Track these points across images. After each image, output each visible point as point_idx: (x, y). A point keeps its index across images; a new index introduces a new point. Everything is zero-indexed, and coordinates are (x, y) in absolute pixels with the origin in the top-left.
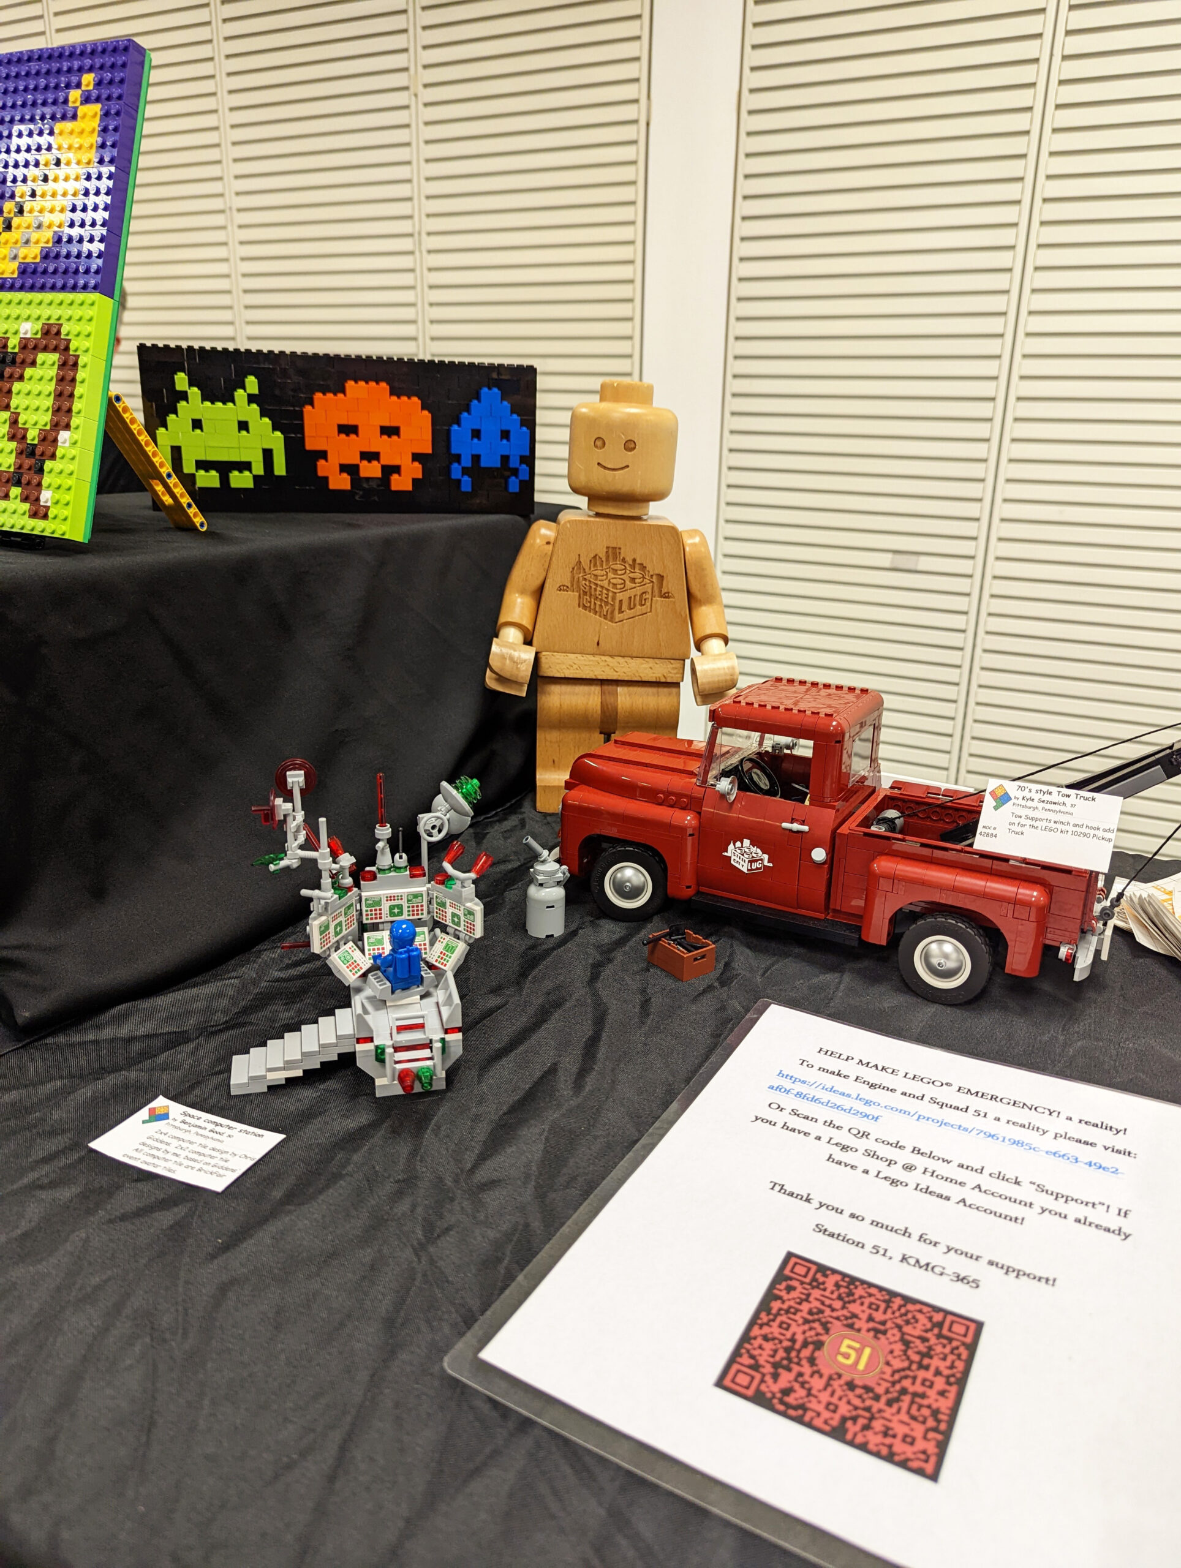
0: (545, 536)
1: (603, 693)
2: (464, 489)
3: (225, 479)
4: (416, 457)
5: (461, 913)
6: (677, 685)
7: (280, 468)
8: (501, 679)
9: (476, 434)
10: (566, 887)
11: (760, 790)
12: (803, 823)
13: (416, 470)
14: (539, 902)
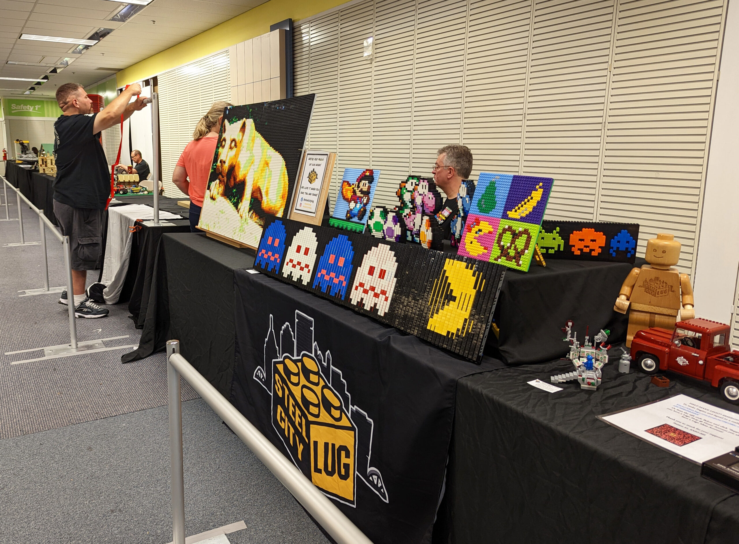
0: (636, 272)
1: (650, 316)
2: (613, 256)
3: (547, 251)
4: (600, 247)
5: (603, 357)
6: (676, 317)
7: (562, 249)
8: (618, 308)
9: (619, 242)
10: (630, 361)
11: (689, 346)
12: (698, 354)
13: (600, 250)
14: (623, 364)
